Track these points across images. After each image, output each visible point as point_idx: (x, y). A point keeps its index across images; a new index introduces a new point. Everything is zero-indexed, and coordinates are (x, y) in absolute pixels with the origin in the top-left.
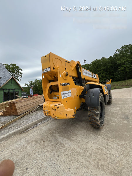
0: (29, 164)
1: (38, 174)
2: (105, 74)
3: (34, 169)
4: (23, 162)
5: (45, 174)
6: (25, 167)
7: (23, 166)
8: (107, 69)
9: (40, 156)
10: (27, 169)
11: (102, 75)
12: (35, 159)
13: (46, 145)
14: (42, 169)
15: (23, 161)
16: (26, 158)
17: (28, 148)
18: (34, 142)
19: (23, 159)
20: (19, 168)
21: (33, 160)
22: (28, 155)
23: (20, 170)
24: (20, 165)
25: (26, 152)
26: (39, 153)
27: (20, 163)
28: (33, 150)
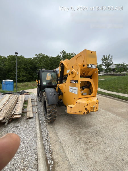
0: (118, 158)
1: (125, 151)
2: (25, 73)
3: (122, 154)
4: (117, 165)
5: (124, 146)
6: (122, 162)
7: (121, 164)
8: (27, 68)
9: (109, 148)
10: (123, 160)
11: (22, 73)
12: (112, 152)
13: (96, 141)
14: (120, 147)
15: (115, 165)
16: (111, 161)
17: (97, 159)
18: (88, 152)
19: (113, 166)
20: (124, 169)
21: (113, 154)
22: (107, 159)
23: (125, 167)
24: (120, 168)
25: (102, 161)
26: (105, 148)
27: (118, 168)
28: (101, 153)
